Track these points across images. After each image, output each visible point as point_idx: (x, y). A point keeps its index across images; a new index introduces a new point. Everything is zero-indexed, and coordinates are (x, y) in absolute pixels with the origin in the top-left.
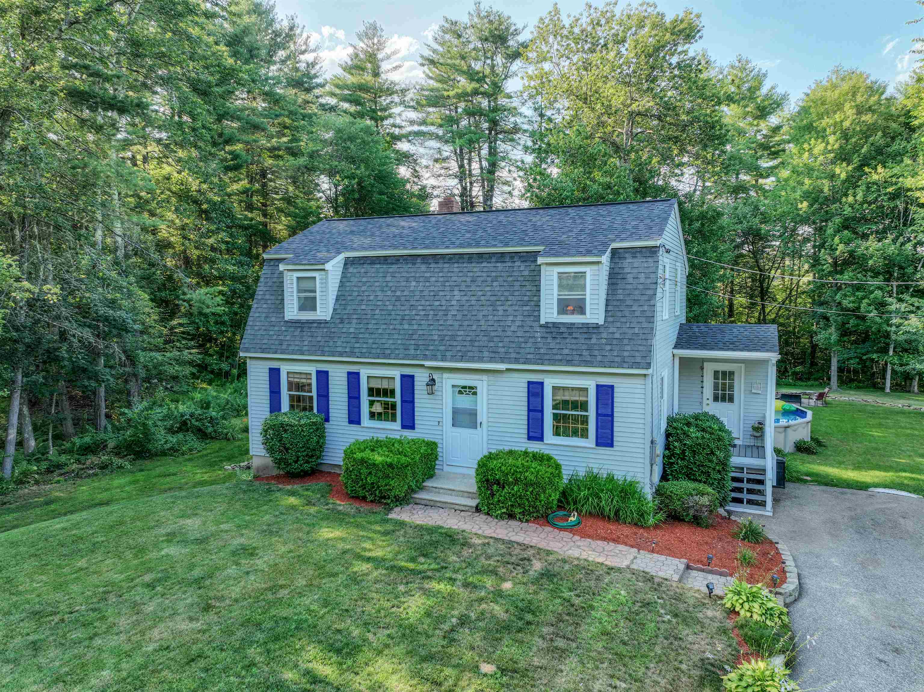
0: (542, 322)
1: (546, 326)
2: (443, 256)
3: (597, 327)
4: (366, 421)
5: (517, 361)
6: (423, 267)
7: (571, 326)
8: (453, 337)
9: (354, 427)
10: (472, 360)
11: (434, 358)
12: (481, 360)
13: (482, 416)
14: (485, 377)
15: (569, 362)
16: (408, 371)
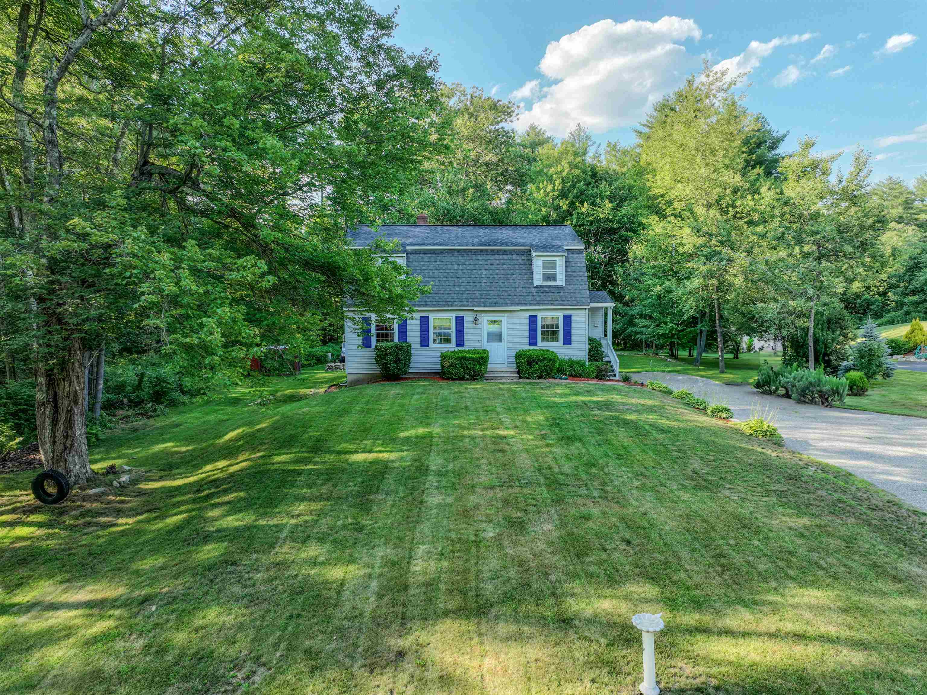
0: (535, 285)
1: (537, 287)
2: (470, 251)
3: (562, 287)
4: (432, 344)
5: (526, 305)
6: (460, 257)
7: (550, 287)
8: (487, 294)
9: (425, 349)
10: (501, 305)
11: (479, 305)
12: (507, 305)
13: (504, 335)
14: (506, 315)
15: (552, 304)
16: (460, 314)
